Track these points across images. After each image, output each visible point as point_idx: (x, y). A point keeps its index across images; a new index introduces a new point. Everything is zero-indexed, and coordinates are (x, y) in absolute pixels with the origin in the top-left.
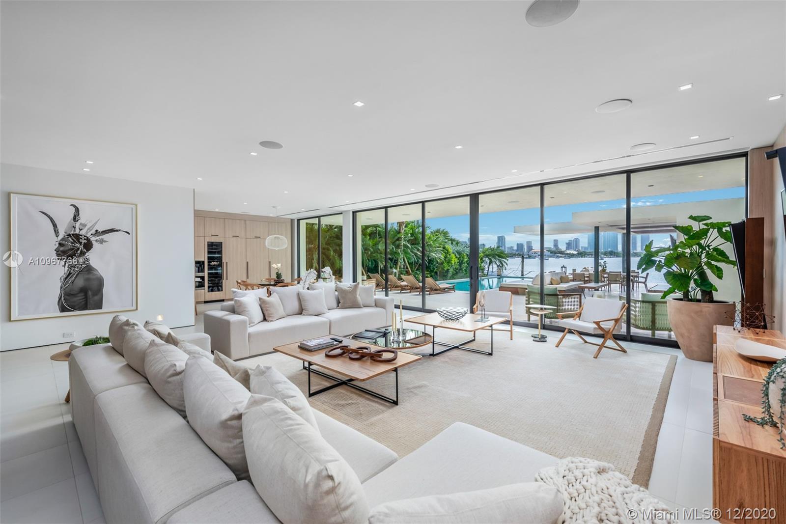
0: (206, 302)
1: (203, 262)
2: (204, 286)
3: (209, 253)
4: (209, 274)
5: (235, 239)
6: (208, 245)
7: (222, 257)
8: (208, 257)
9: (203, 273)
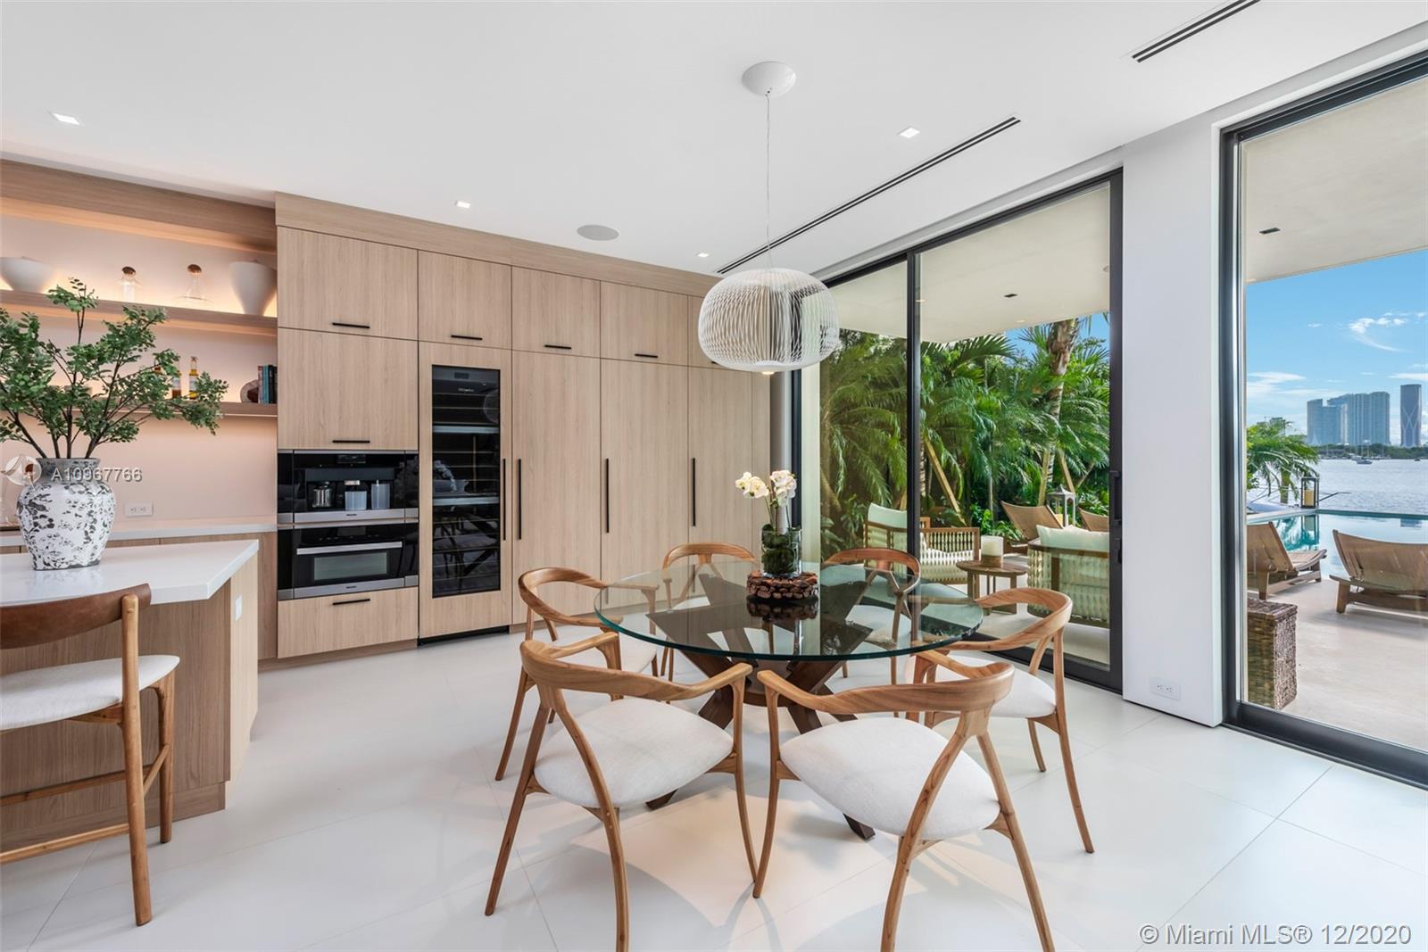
0: (423, 643)
1: (413, 458)
2: (413, 569)
3: (438, 417)
4: (439, 513)
5: (554, 358)
6: (436, 385)
7: (497, 436)
8: (436, 437)
9: (410, 512)
